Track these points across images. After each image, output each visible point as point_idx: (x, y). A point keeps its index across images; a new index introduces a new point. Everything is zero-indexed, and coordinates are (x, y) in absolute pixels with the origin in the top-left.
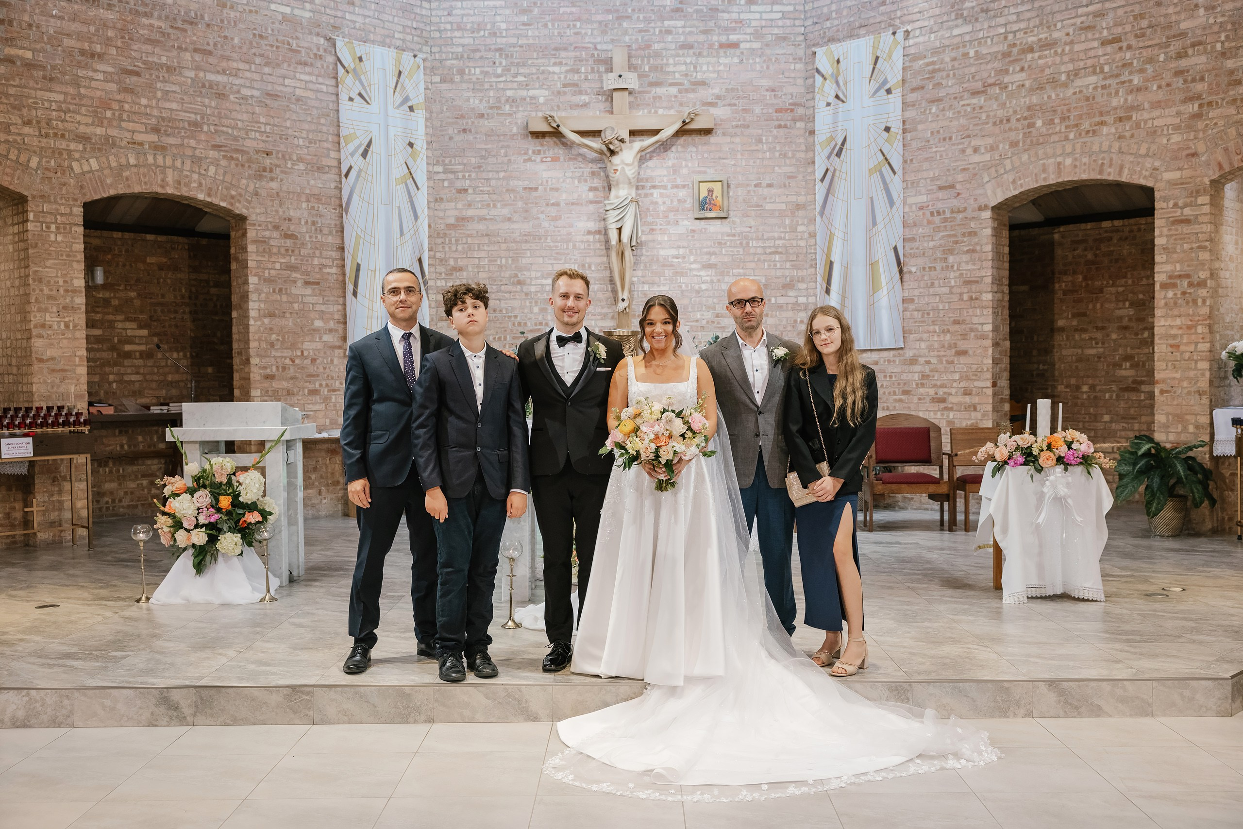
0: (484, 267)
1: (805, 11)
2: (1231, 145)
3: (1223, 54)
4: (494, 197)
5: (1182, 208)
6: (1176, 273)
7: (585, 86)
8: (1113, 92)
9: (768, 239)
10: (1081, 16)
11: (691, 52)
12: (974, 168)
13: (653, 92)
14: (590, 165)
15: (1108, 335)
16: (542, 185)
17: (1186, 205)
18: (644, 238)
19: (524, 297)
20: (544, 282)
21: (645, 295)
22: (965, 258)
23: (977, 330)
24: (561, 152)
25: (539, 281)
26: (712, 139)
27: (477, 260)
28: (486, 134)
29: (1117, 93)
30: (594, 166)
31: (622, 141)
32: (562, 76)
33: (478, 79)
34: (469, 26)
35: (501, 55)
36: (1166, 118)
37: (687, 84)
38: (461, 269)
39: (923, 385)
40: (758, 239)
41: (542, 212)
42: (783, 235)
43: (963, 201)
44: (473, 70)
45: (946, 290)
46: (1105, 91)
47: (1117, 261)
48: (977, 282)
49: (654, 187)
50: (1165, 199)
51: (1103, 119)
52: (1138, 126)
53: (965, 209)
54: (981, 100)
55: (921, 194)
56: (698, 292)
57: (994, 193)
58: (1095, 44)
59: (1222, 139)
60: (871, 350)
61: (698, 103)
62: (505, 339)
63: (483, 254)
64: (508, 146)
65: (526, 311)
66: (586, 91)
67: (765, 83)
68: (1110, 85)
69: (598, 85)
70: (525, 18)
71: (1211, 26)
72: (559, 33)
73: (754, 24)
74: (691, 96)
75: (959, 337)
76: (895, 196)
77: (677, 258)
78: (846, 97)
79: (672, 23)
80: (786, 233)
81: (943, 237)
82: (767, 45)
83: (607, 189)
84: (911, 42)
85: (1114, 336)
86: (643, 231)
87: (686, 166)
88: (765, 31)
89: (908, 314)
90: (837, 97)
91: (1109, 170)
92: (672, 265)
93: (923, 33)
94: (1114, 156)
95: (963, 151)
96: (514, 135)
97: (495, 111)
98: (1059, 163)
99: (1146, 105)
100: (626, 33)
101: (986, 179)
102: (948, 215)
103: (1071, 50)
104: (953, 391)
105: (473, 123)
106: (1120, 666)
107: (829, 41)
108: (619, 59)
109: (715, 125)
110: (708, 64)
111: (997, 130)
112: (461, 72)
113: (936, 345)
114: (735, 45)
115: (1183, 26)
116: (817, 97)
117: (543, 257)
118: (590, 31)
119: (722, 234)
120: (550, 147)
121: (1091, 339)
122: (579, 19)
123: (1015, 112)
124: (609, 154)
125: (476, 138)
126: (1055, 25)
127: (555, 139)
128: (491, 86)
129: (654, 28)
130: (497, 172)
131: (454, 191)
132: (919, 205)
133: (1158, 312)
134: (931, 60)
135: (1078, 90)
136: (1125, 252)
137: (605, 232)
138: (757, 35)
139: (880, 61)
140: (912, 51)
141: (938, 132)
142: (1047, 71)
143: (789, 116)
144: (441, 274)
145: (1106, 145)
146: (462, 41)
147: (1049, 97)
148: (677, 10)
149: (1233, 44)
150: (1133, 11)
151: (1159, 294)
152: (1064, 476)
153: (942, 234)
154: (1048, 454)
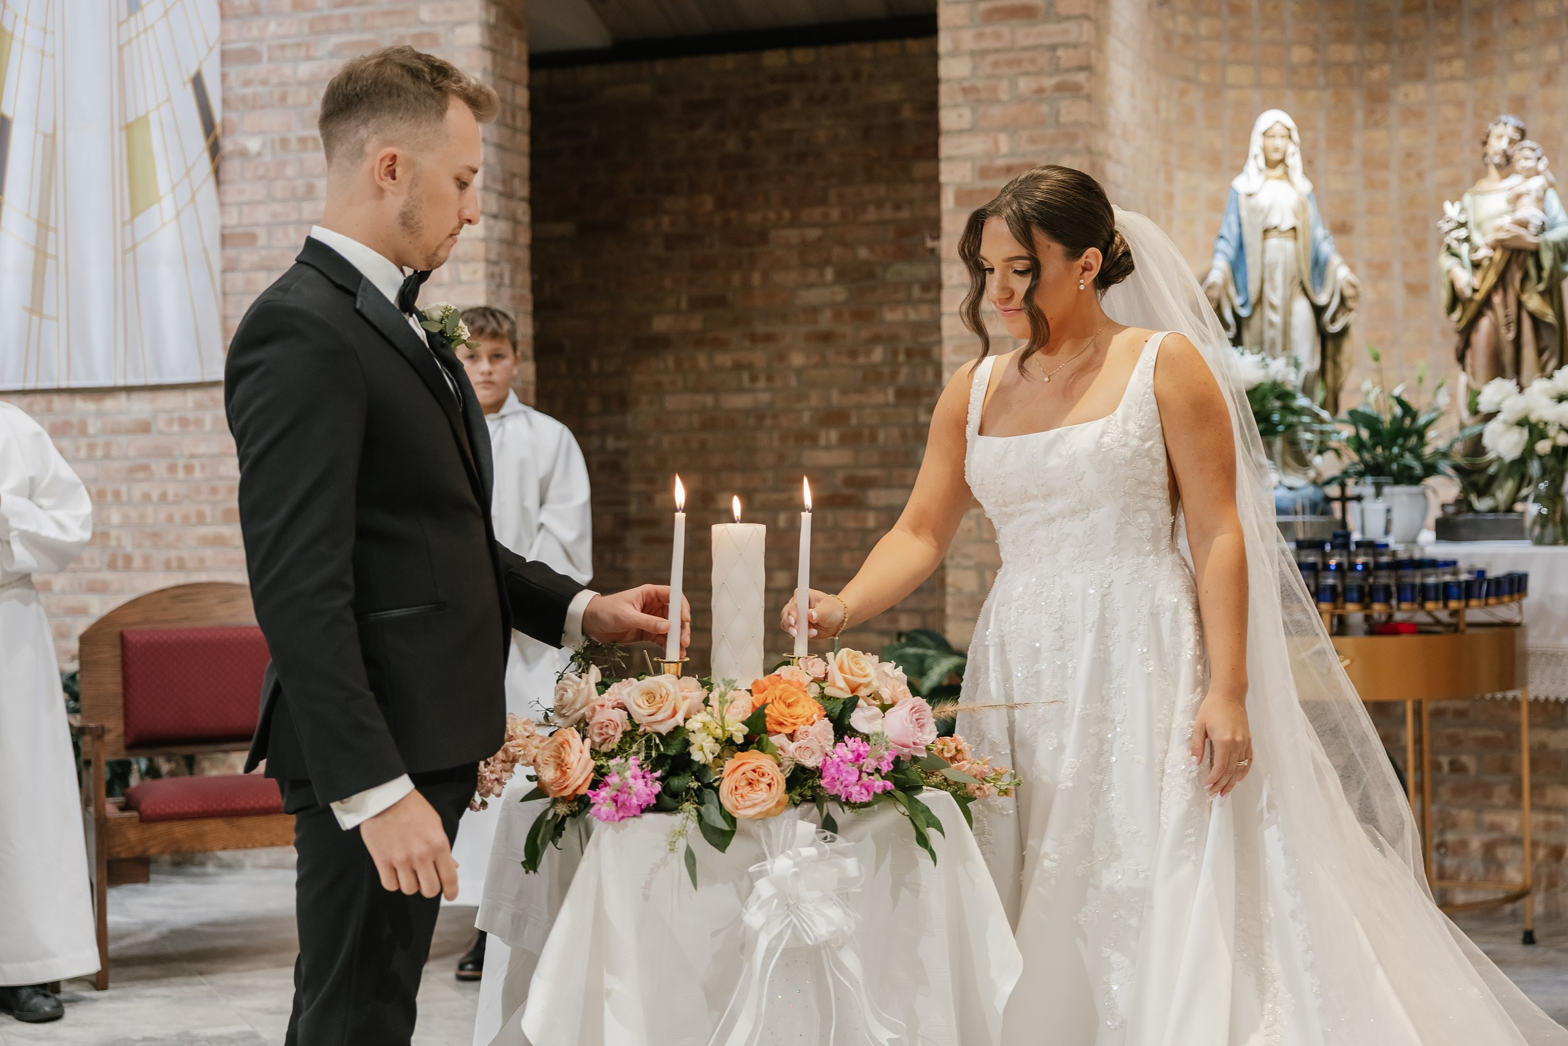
6: (1000, 162)
15: (781, 358)
47: (801, 157)
60: (129, 389)
89: (238, 279)
121: (738, 367)
152: (822, 855)
153: (336, 39)
154: (753, 758)
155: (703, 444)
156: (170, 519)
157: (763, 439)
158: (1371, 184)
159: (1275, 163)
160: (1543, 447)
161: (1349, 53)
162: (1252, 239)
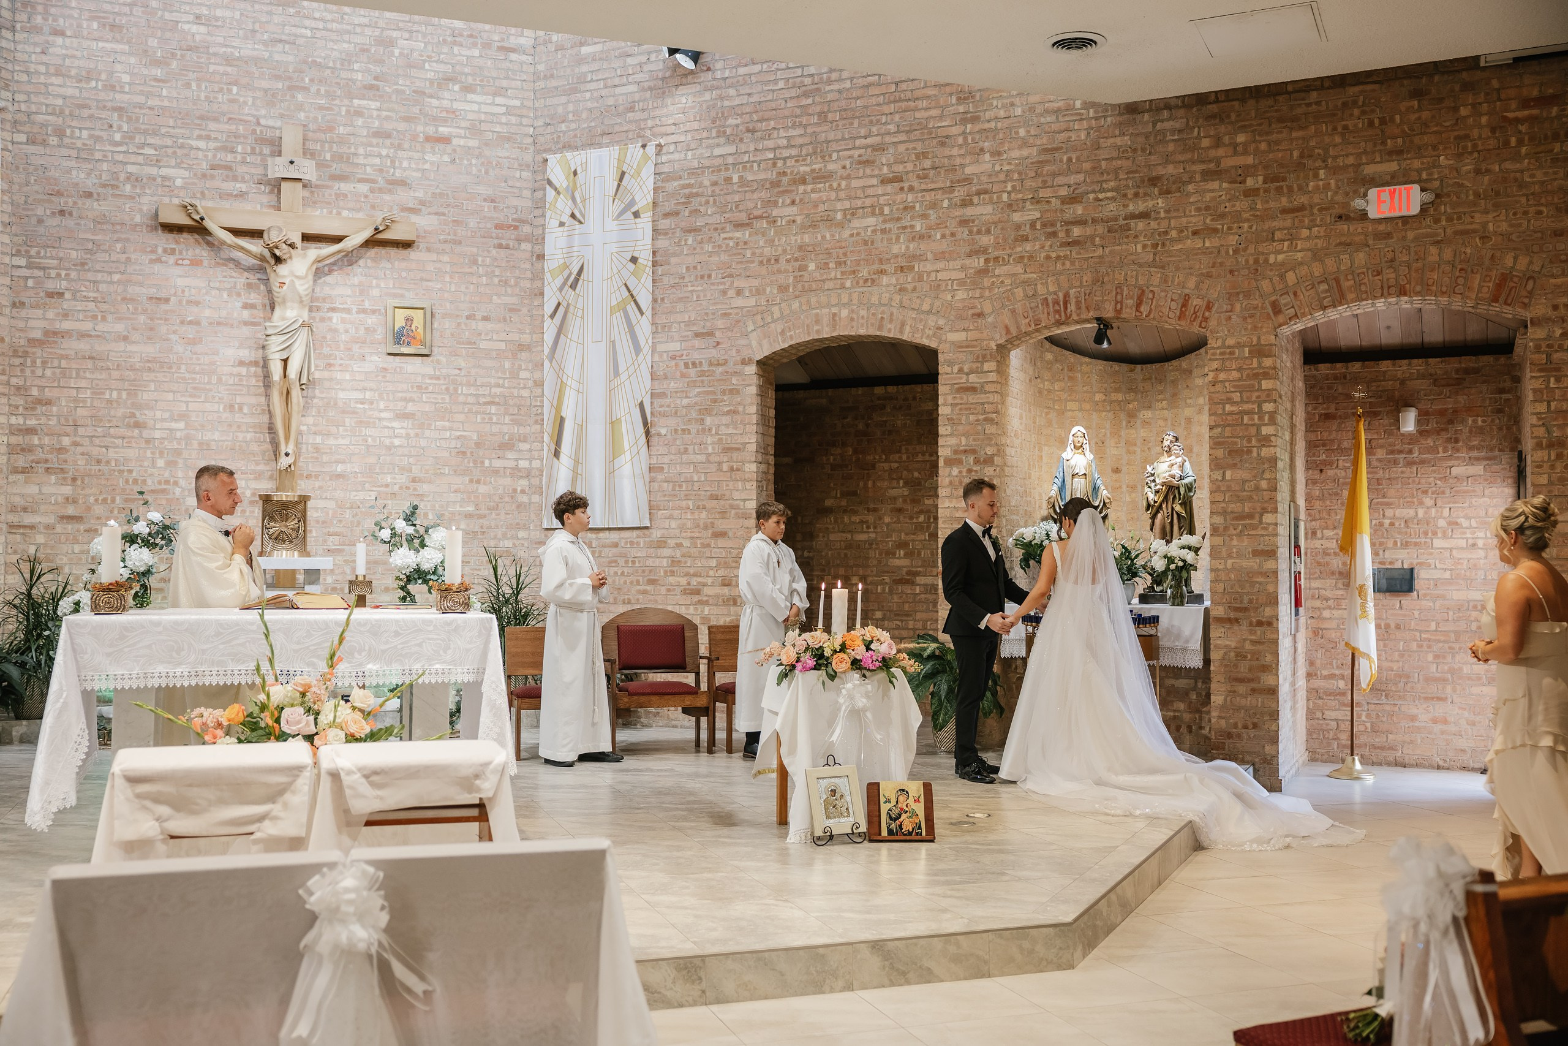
0: (84, 401)
1: (535, 109)
2: (1019, 307)
3: (1010, 206)
4: (104, 307)
5: (967, 374)
6: (962, 448)
7: (242, 170)
8: (894, 237)
9: (482, 386)
10: (859, 148)
11: (388, 142)
12: (737, 314)
13: (336, 188)
14: (246, 274)
15: (880, 519)
16: (175, 294)
17: (971, 372)
18: (317, 375)
19: (143, 445)
20: (174, 425)
21: (317, 449)
22: (726, 420)
23: (739, 508)
24: (205, 254)
25: (166, 425)
26: (412, 254)
27: (75, 391)
28: (94, 221)
29: (898, 238)
30: (251, 276)
31: (292, 246)
32: (210, 154)
33: (84, 144)
34: (73, 72)
35: (120, 117)
36: (951, 271)
37: (381, 183)
38: (49, 402)
39: (672, 572)
40: (469, 385)
41: (175, 332)
42: (501, 382)
43: (723, 352)
44: (77, 131)
45: (701, 458)
46: (885, 236)
47: (890, 432)
48: (738, 449)
49: (333, 310)
50: (951, 364)
51: (883, 267)
52: (920, 278)
53: (726, 362)
54: (744, 235)
55: (673, 341)
56: (389, 448)
57: (761, 345)
58: (875, 181)
59: (1009, 300)
60: (610, 529)
61: (396, 207)
62: (113, 501)
63: (83, 384)
64: (128, 240)
65: (146, 464)
66: (243, 178)
67: (483, 190)
68: (890, 230)
69: (260, 171)
70: (158, 72)
71: (997, 174)
72: (207, 97)
73: (470, 116)
74: (387, 197)
75: (717, 516)
76: (642, 342)
77: (362, 403)
78: (584, 217)
79: (364, 102)
80: (505, 379)
81: (699, 393)
82: (487, 144)
83: (268, 308)
84: (664, 158)
85: (887, 520)
86: (316, 366)
87: (378, 286)
88: (484, 126)
89: (656, 485)
90: (573, 216)
91: (889, 326)
92: (354, 413)
93: (679, 149)
94: (895, 311)
95: (724, 292)
96: (136, 225)
97: (110, 190)
98: (834, 315)
99: (930, 256)
100: (300, 107)
101: (751, 328)
102: (705, 367)
103: (848, 186)
104: (709, 581)
105: (75, 203)
106: (948, 916)
107: (564, 147)
108: (291, 141)
109: (418, 237)
110: (410, 159)
111: (763, 270)
112: (60, 133)
113: (689, 524)
114: (446, 140)
115: (968, 170)
116: (548, 214)
117: (174, 392)
118: (251, 100)
119: (423, 375)
120: (189, 247)
121: (862, 522)
122: (236, 83)
123: (785, 251)
124: (273, 262)
125: (78, 224)
126: (830, 156)
127: (197, 236)
128: (105, 156)
129: (340, 106)
130: (110, 273)
131: (42, 294)
132: (670, 354)
133: (942, 492)
134: (687, 182)
135: (855, 232)
136: (899, 422)
137: (265, 364)
138: (474, 130)
139: (626, 176)
140: (665, 169)
141: (695, 268)
142: (821, 208)
143: (511, 234)
144: (17, 407)
145: (885, 297)
146: (62, 91)
147: (823, 237)
148: (371, 87)
149: (1020, 196)
150: (915, 149)
151: (943, 471)
152: (861, 685)
153: (698, 390)
154: (842, 655)
155: (846, 555)
156: (625, 583)
157: (872, 554)
158: (1129, 452)
159: (1079, 447)
160: (1173, 567)
161: (1120, 397)
162: (1068, 479)
